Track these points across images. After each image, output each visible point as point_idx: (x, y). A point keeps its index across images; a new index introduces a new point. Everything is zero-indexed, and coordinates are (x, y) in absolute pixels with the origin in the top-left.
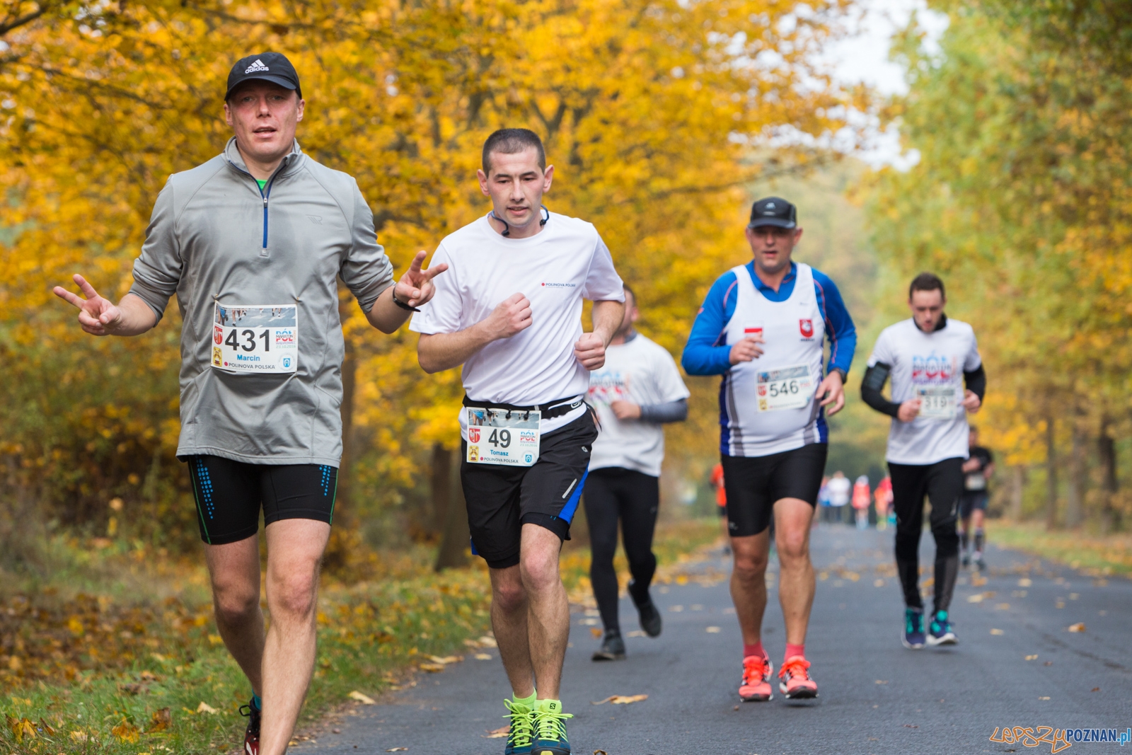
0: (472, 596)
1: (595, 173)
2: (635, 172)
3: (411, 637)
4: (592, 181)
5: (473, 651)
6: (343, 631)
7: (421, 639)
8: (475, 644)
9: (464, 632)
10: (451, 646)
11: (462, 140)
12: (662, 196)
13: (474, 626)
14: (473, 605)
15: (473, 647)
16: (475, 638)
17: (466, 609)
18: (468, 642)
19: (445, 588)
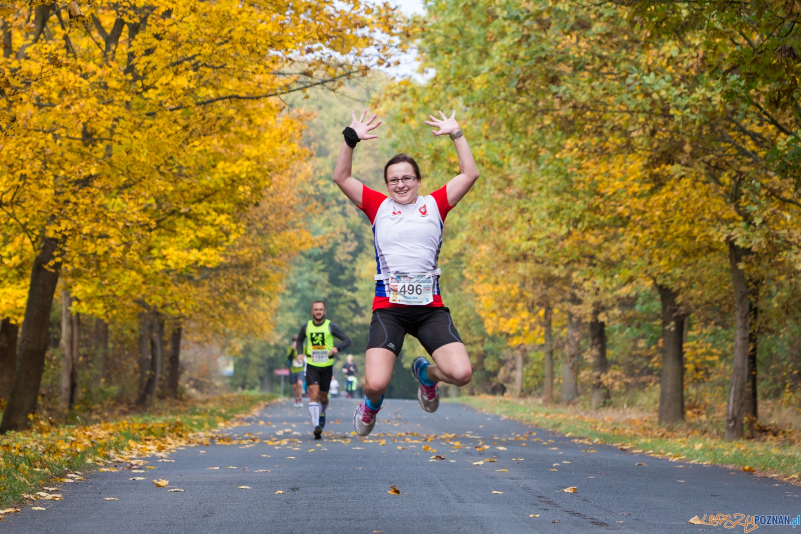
1: (147, 83)
2: (183, 82)
4: (146, 89)
11: (30, 50)
12: (208, 102)
14: (32, 462)
17: (24, 466)
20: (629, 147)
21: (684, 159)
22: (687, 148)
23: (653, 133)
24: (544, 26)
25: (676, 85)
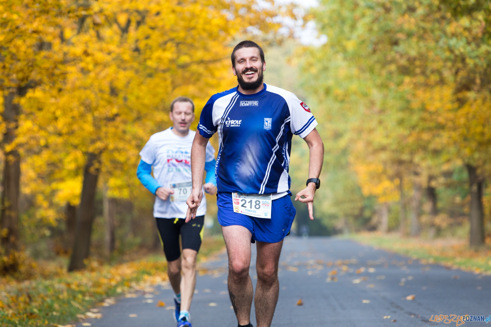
0: (83, 289)
1: (147, 56)
2: (168, 55)
3: (47, 314)
4: (146, 59)
5: (81, 321)
6: (11, 312)
7: (53, 315)
8: (82, 316)
9: (78, 311)
10: (70, 319)
11: (74, 40)
12: (184, 67)
13: (83, 306)
14: (83, 294)
15: (82, 318)
16: (83, 313)
17: (80, 296)
18: (79, 316)
19: (68, 285)
20: (442, 82)
21: (476, 88)
22: (478, 81)
23: (457, 73)
24: (388, 10)
25: (469, 43)
